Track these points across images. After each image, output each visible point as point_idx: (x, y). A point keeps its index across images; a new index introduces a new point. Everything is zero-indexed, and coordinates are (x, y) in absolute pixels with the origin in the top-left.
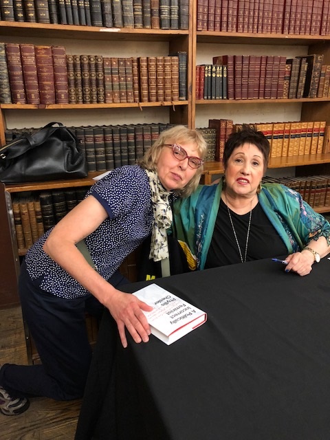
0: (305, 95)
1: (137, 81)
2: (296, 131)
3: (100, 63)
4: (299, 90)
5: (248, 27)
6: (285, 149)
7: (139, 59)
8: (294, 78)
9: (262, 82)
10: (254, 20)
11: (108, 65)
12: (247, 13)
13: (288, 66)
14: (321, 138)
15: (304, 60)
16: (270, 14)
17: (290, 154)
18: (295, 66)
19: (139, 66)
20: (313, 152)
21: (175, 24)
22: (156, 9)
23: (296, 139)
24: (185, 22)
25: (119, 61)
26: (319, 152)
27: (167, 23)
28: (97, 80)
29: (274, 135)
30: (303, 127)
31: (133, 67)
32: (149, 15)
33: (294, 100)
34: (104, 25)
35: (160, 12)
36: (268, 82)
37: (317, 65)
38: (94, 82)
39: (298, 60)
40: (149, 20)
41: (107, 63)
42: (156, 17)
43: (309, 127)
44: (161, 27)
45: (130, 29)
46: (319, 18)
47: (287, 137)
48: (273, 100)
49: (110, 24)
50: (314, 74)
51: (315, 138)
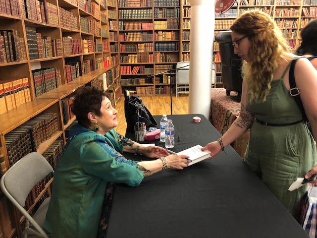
0: (15, 59)
4: (12, 56)
6: (14, 102)
8: (7, 46)
13: (2, 37)
14: (28, 89)
15: (9, 33)
18: (6, 37)
20: (27, 101)
23: (17, 93)
26: (30, 99)
29: (6, 92)
30: (18, 84)
33: (11, 63)
37: (16, 37)
39: (6, 33)
43: (21, 83)
46: (9, 3)
47: (12, 92)
50: (17, 43)
51: (25, 90)
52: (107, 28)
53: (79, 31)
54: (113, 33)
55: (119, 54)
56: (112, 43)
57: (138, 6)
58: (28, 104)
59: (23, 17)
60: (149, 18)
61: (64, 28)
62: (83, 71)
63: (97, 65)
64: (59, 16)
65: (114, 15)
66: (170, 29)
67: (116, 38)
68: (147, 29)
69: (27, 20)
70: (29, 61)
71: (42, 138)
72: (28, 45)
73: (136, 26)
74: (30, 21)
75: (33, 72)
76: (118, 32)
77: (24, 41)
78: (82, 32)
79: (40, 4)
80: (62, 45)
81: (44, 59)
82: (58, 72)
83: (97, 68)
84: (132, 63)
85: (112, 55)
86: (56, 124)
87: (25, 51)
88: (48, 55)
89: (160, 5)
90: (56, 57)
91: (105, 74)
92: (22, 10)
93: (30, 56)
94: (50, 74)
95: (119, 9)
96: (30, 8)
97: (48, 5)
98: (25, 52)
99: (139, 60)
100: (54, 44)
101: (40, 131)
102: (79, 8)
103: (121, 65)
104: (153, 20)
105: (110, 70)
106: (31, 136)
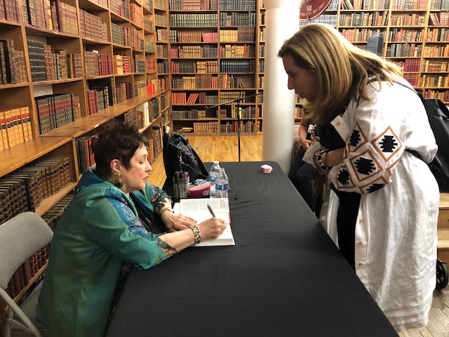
0: (9, 81)
2: (10, 119)
4: (4, 76)
14: (29, 123)
15: (2, 44)
17: (11, 145)
20: (27, 139)
23: (12, 128)
26: (31, 137)
33: (3, 87)
37: (11, 50)
43: (18, 114)
50: (12, 59)
51: (24, 124)
52: (153, 39)
53: (109, 43)
54: (162, 46)
55: (170, 76)
56: (160, 61)
57: (198, 9)
58: (27, 144)
59: (23, 22)
60: (213, 26)
61: (86, 38)
62: (115, 99)
63: (136, 90)
64: (79, 22)
65: (164, 21)
66: (242, 42)
67: (166, 54)
68: (210, 42)
69: (29, 26)
70: (30, 83)
71: (46, 192)
72: (30, 62)
73: (194, 37)
74: (33, 28)
75: (36, 99)
76: (169, 45)
77: (24, 55)
78: (114, 44)
79: (51, 4)
80: (82, 62)
81: (55, 81)
82: (76, 99)
83: (137, 95)
84: (188, 88)
85: (160, 77)
86: (67, 173)
87: (26, 69)
88: (61, 76)
89: (229, 8)
90: (73, 79)
91: (147, 103)
92: (23, 13)
93: (33, 76)
94: (64, 103)
95: (171, 13)
96: (35, 9)
97: (62, 5)
98: (24, 71)
99: (199, 84)
100: (71, 61)
101: (41, 182)
102: (110, 11)
103: (173, 92)
104: (219, 29)
105: (155, 98)
106: (27, 188)
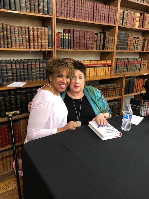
0: (103, 49)
1: (28, 38)
2: (100, 64)
3: (9, 27)
4: (101, 46)
5: (79, 17)
7: (28, 28)
8: (99, 41)
9: (85, 42)
10: (81, 14)
11: (13, 29)
12: (78, 11)
13: (96, 36)
14: (110, 67)
15: (102, 34)
16: (88, 12)
17: (98, 74)
18: (99, 36)
19: (29, 31)
20: (107, 74)
21: (46, 12)
22: (36, 4)
23: (100, 68)
24: (51, 12)
25: (18, 28)
26: (109, 73)
27: (42, 11)
28: (7, 36)
31: (26, 31)
32: (33, 7)
33: (99, 51)
34: (10, 9)
35: (39, 5)
36: (88, 42)
38: (6, 37)
39: (100, 33)
40: (33, 9)
41: (12, 28)
42: (37, 8)
43: (105, 63)
44: (39, 13)
45: (24, 12)
46: (108, 16)
47: (96, 67)
48: (90, 50)
49: (14, 9)
50: (107, 40)
59: (118, 24)
70: (115, 51)
77: (115, 38)
79: (141, 15)
81: (133, 51)
82: (145, 61)
88: (137, 49)
92: (119, 20)
93: (117, 48)
96: (127, 18)
